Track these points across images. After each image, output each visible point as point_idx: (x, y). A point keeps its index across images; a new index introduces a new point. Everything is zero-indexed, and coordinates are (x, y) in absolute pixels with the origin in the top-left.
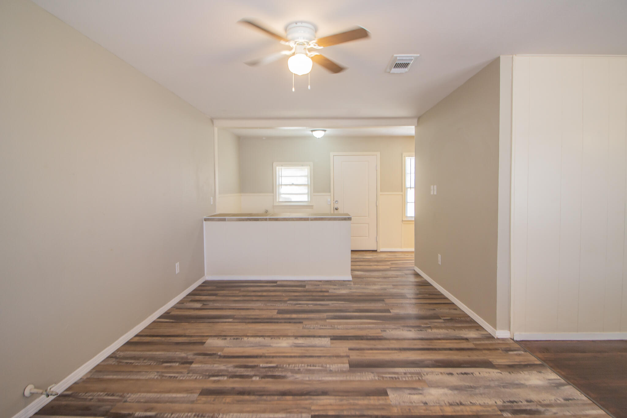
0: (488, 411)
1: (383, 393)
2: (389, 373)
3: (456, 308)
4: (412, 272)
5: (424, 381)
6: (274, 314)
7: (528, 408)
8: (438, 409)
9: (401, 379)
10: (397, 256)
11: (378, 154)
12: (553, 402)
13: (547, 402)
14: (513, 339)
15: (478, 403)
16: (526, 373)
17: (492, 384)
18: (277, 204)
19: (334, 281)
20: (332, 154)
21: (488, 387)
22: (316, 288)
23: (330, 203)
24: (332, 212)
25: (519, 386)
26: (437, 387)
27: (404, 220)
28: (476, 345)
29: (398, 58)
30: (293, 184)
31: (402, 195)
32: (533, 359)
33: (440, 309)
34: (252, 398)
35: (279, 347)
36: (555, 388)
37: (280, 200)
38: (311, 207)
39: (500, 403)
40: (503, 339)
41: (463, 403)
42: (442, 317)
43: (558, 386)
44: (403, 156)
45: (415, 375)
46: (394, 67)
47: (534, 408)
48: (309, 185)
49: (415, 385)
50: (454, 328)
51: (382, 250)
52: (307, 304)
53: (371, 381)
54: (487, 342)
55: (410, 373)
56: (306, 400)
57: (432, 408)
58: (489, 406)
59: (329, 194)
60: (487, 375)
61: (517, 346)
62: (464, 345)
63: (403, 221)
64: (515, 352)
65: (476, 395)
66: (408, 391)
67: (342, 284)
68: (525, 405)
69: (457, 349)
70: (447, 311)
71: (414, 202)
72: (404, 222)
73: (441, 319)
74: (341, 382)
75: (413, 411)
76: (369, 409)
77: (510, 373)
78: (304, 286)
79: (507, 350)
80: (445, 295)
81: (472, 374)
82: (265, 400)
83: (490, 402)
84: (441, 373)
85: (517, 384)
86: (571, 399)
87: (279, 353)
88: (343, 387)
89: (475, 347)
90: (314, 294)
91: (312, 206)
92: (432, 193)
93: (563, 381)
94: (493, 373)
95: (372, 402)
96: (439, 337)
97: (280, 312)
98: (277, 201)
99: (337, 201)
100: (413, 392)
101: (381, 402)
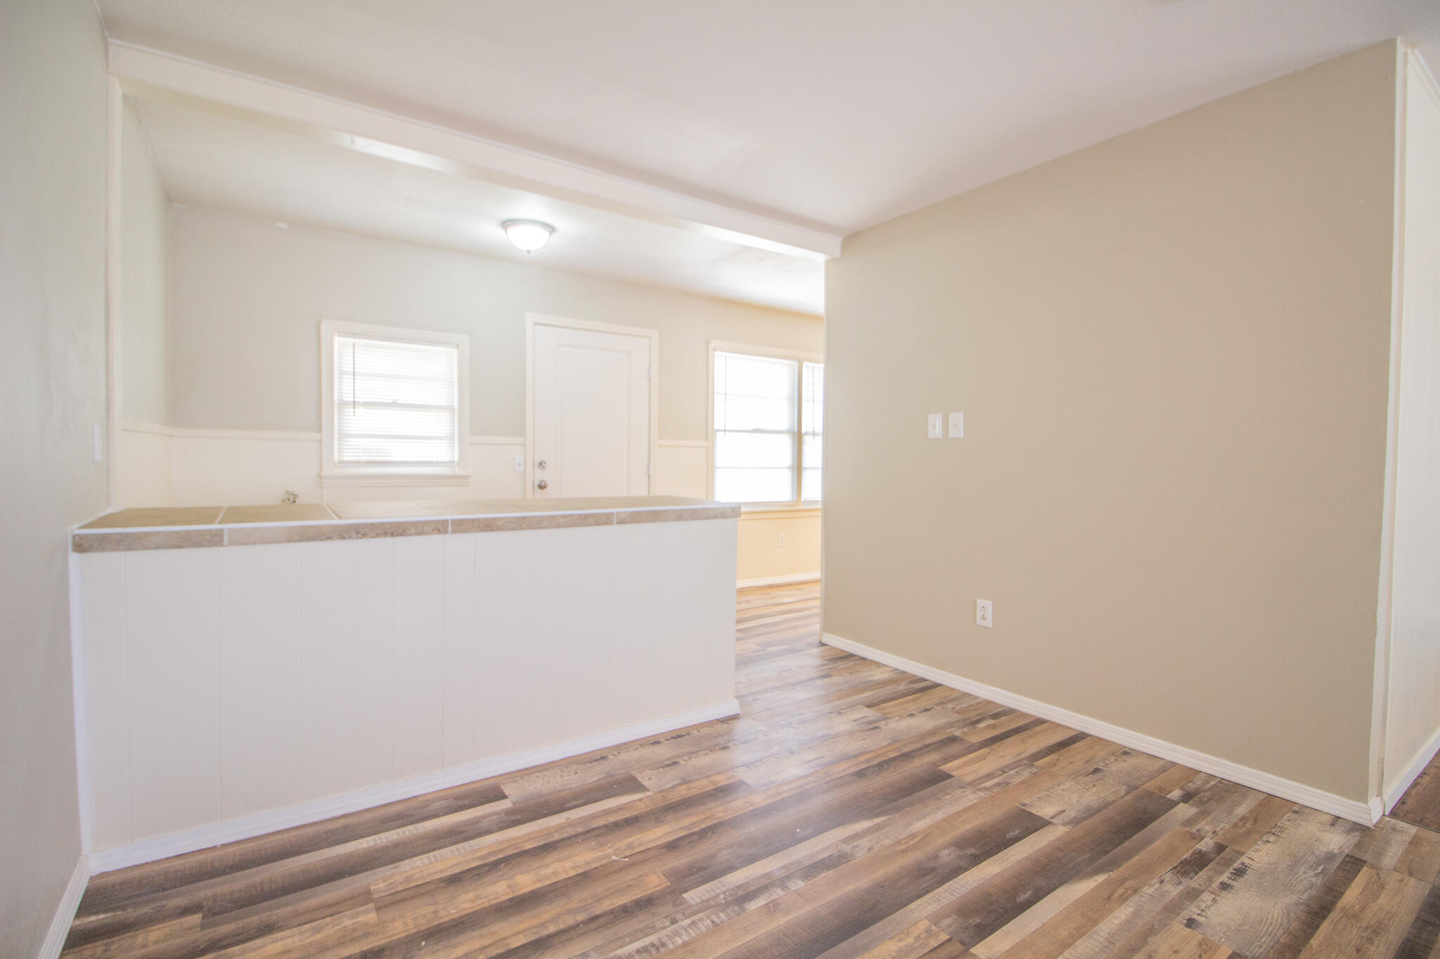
18: (336, 471)
24: (529, 496)
30: (395, 405)
37: (345, 459)
38: (460, 480)
44: (711, 346)
71: (820, 466)
91: (467, 477)
98: (336, 458)
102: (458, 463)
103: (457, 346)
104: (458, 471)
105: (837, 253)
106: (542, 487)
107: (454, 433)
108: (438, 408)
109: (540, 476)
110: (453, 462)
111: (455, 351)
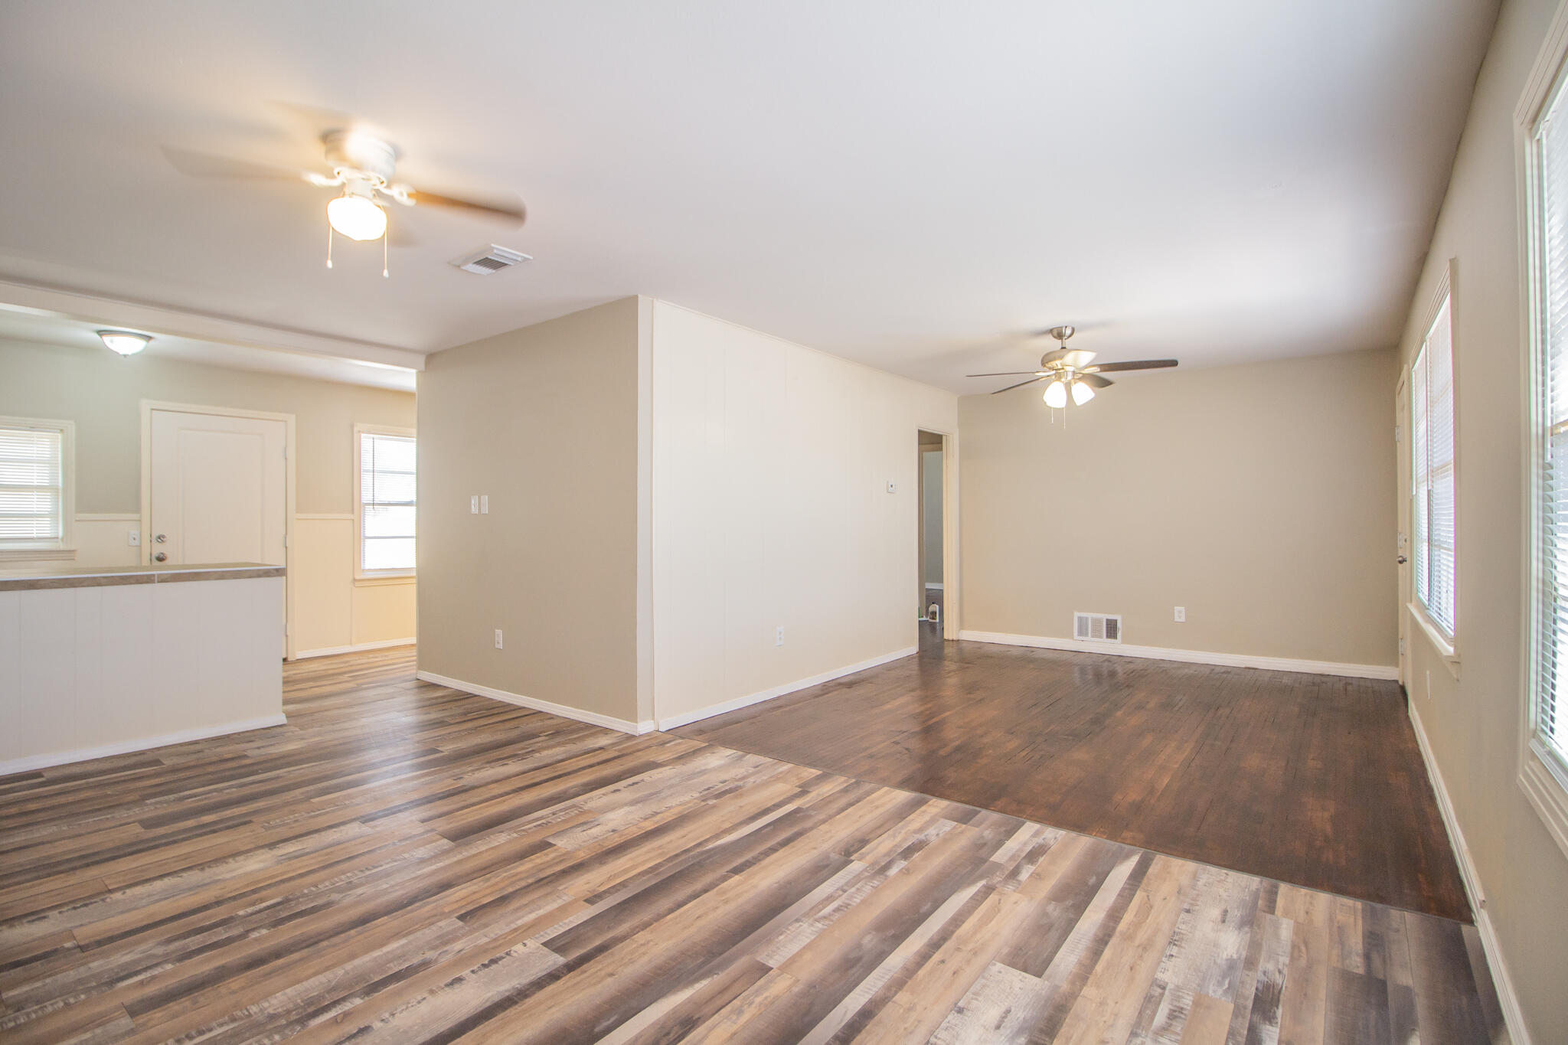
0: (691, 807)
1: (544, 845)
2: (530, 822)
3: (552, 717)
4: (413, 684)
5: (589, 811)
6: (135, 831)
7: (727, 788)
8: (634, 829)
9: (554, 822)
10: (352, 663)
11: (292, 419)
12: (745, 773)
13: (740, 776)
14: (658, 731)
15: (674, 805)
16: (700, 758)
17: (673, 781)
19: (239, 734)
20: (146, 405)
21: (671, 786)
22: (198, 759)
23: (137, 542)
25: (703, 772)
26: (613, 809)
27: (357, 577)
28: (619, 751)
29: (495, 251)
31: (353, 520)
32: (697, 743)
33: (527, 724)
34: (296, 956)
35: (246, 874)
36: (739, 761)
39: (696, 795)
40: (648, 734)
41: (658, 811)
42: (541, 733)
43: (740, 758)
44: (356, 429)
45: (572, 810)
46: (475, 263)
47: (732, 786)
48: (58, 489)
49: (582, 819)
50: (573, 741)
51: (300, 655)
52: (221, 790)
53: (509, 842)
54: (629, 744)
55: (561, 810)
56: (420, 908)
57: (627, 832)
58: (688, 802)
59: (135, 516)
60: (660, 776)
61: (669, 736)
62: (604, 756)
63: (355, 580)
64: (673, 743)
65: (664, 798)
66: (580, 829)
67: (267, 733)
68: (722, 787)
69: (599, 763)
70: (540, 724)
72: (357, 584)
73: (540, 736)
74: (459, 862)
75: (605, 845)
76: (541, 870)
77: (683, 765)
78: (157, 762)
79: (663, 744)
80: (515, 703)
81: (643, 780)
82: (334, 946)
83: (687, 798)
84: (604, 795)
85: (700, 772)
86: (760, 765)
87: (260, 881)
88: (469, 866)
89: (620, 754)
90: (210, 769)
92: (474, 510)
93: (740, 753)
94: (666, 772)
95: (538, 861)
96: (560, 757)
97: (148, 824)
99: (164, 537)
100: (585, 827)
101: (552, 855)
102: (62, 539)
103: (62, 430)
104: (61, 546)
105: (422, 367)
106: (160, 559)
107: (58, 511)
108: (39, 488)
109: (158, 549)
110: (57, 538)
111: (60, 436)
